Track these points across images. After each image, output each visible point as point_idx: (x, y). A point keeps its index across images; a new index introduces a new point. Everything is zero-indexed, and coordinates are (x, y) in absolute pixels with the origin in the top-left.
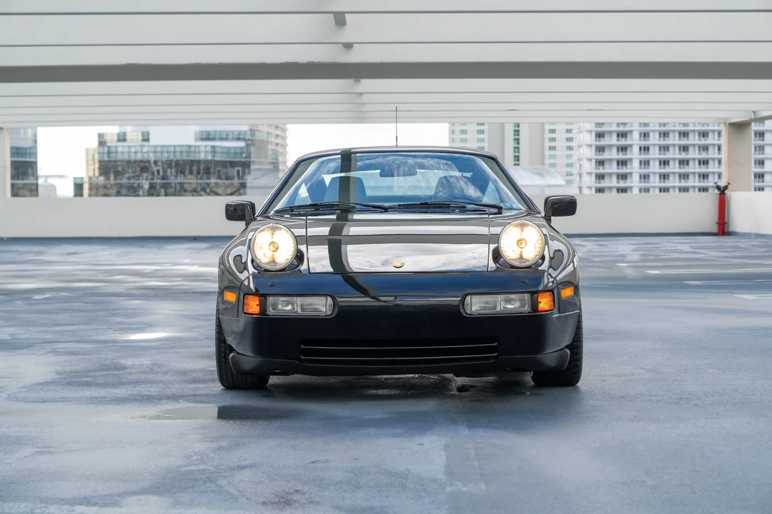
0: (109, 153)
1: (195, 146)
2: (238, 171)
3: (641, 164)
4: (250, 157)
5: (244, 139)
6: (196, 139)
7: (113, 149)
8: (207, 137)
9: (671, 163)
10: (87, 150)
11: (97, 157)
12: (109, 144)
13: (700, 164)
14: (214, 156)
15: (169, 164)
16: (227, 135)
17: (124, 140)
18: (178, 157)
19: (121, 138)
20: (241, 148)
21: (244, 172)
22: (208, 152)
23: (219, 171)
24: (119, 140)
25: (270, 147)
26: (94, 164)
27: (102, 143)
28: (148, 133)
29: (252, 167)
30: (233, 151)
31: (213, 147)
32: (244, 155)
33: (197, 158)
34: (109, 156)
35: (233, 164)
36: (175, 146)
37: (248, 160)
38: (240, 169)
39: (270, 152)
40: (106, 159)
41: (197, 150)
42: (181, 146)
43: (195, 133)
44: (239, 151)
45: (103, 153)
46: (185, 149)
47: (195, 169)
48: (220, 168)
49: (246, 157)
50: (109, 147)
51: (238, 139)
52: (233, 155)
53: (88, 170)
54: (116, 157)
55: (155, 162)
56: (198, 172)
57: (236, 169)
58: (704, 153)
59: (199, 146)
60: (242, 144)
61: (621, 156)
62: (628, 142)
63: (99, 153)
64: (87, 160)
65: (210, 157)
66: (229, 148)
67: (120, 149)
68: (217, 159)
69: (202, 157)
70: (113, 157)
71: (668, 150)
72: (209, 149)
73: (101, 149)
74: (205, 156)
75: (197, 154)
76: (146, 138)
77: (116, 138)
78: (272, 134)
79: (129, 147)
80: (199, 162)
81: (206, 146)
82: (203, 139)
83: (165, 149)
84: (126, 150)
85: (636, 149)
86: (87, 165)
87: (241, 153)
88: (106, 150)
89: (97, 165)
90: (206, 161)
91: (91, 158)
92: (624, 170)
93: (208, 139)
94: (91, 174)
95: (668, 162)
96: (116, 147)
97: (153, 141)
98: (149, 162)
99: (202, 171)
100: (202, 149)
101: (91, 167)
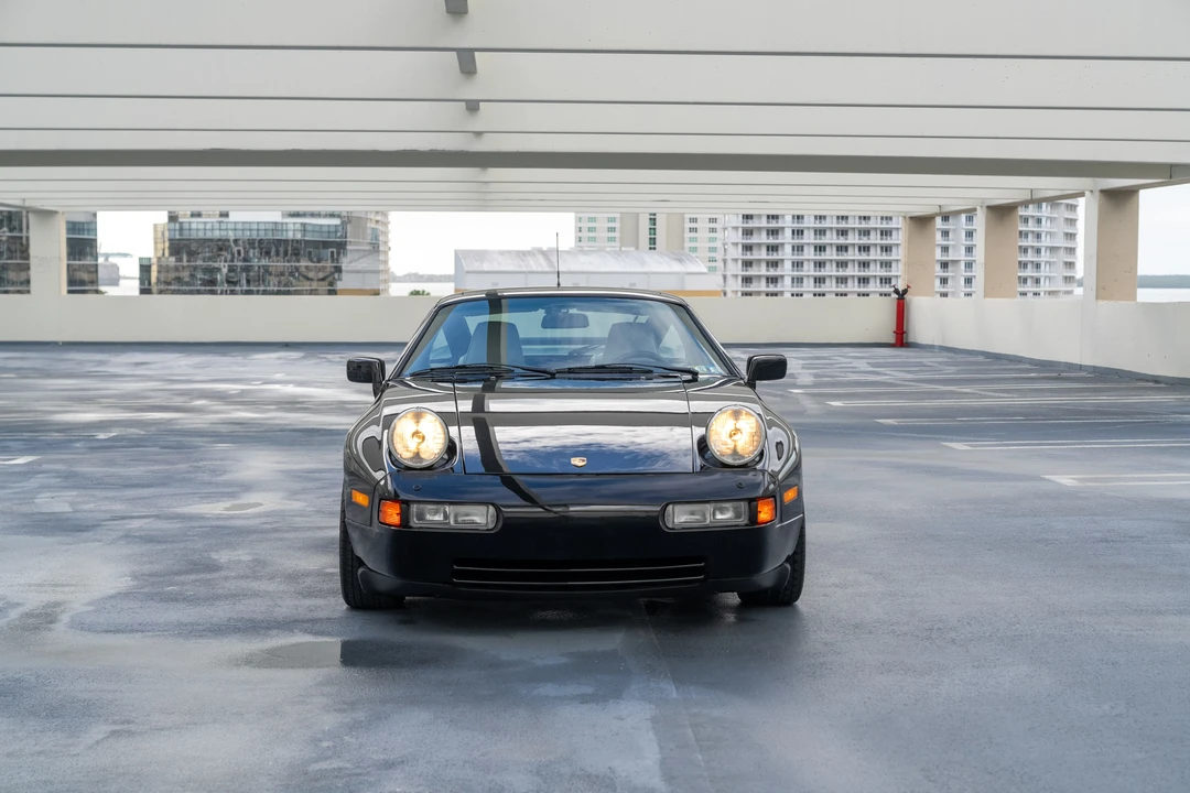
0: (181, 229)
1: (282, 224)
2: (332, 252)
3: (793, 250)
4: (346, 237)
5: (339, 216)
6: (284, 216)
7: (186, 226)
9: (828, 249)
10: (155, 226)
11: (167, 234)
12: (180, 220)
13: (860, 250)
14: (304, 236)
15: (251, 243)
16: (320, 211)
17: (199, 216)
18: (262, 235)
19: (196, 212)
20: (336, 226)
21: (338, 254)
22: (297, 230)
23: (310, 252)
24: (193, 216)
25: (371, 225)
26: (164, 242)
27: (173, 218)
29: (348, 247)
30: (326, 229)
31: (304, 225)
32: (339, 234)
33: (284, 238)
34: (180, 235)
35: (326, 245)
36: (258, 223)
37: (343, 240)
38: (335, 250)
39: (369, 231)
40: (178, 237)
41: (284, 228)
42: (265, 223)
44: (333, 229)
45: (175, 230)
46: (271, 227)
47: (282, 250)
48: (311, 249)
49: (341, 237)
50: (181, 223)
51: (332, 216)
52: (326, 234)
53: (156, 249)
54: (190, 235)
55: (236, 241)
56: (286, 254)
57: (330, 250)
58: (865, 238)
59: (287, 224)
60: (336, 221)
61: (772, 241)
62: (780, 225)
63: (169, 230)
64: (155, 239)
65: (299, 236)
66: (321, 226)
67: (194, 226)
68: (307, 238)
69: (290, 236)
70: (186, 235)
71: (825, 234)
72: (298, 227)
73: (172, 225)
74: (294, 235)
75: (285, 233)
76: (225, 213)
77: (189, 213)
79: (205, 223)
80: (287, 241)
81: (294, 224)
82: (292, 216)
83: (247, 226)
84: (201, 226)
85: (788, 233)
86: (156, 243)
87: (336, 232)
88: (177, 226)
89: (167, 244)
90: (295, 242)
91: (160, 235)
92: (774, 256)
93: (296, 215)
94: (160, 254)
95: (825, 247)
96: (190, 223)
97: (233, 218)
98: (228, 240)
99: (290, 252)
100: (291, 227)
101: (160, 246)
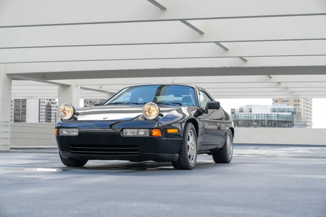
0: (235, 117)
1: (270, 114)
4: (293, 119)
5: (291, 112)
6: (271, 112)
7: (237, 115)
12: (235, 113)
15: (259, 121)
16: (284, 110)
17: (242, 112)
18: (263, 118)
19: (241, 111)
20: (290, 115)
22: (276, 117)
23: (280, 125)
24: (240, 112)
25: (304, 115)
27: (233, 113)
28: (251, 109)
30: (286, 116)
31: (278, 115)
32: (291, 118)
33: (271, 119)
34: (235, 118)
35: (286, 122)
36: (262, 114)
37: (293, 120)
38: (289, 124)
41: (271, 116)
43: (271, 109)
44: (289, 116)
45: (233, 117)
46: (266, 116)
47: (270, 124)
48: (281, 124)
49: (292, 119)
51: (289, 112)
52: (286, 118)
54: (238, 118)
57: (288, 124)
59: (272, 114)
60: (290, 114)
65: (276, 119)
66: (284, 115)
67: (240, 115)
68: (279, 120)
69: (273, 119)
72: (276, 115)
73: (232, 115)
75: (271, 118)
76: (251, 111)
77: (239, 111)
78: (305, 110)
79: (244, 114)
80: (272, 121)
82: (274, 111)
83: (258, 115)
87: (290, 118)
88: (234, 115)
90: (275, 121)
93: (276, 111)
96: (238, 114)
97: (253, 112)
99: (273, 125)
100: (273, 116)
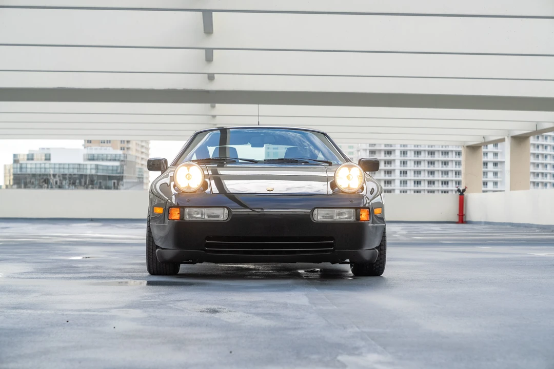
0: (21, 168)
1: (84, 165)
2: (114, 183)
3: (401, 183)
4: (123, 173)
5: (119, 160)
6: (85, 160)
7: (24, 166)
8: (92, 158)
9: (422, 183)
10: (5, 166)
11: (12, 171)
12: (21, 162)
13: (442, 184)
14: (97, 172)
15: (64, 176)
16: (107, 157)
17: (32, 159)
18: (71, 171)
19: (30, 157)
20: (117, 167)
21: (118, 184)
22: (93, 169)
23: (100, 183)
24: (28, 159)
25: (137, 166)
26: (10, 176)
27: (16, 161)
28: (50, 155)
29: (124, 180)
30: (111, 168)
31: (97, 166)
32: (119, 172)
33: (84, 173)
34: (21, 171)
35: (110, 178)
36: (69, 164)
37: (121, 175)
38: (116, 181)
39: (137, 170)
40: (19, 172)
41: (85, 167)
42: (73, 164)
43: (84, 155)
44: (115, 168)
45: (17, 168)
46: (77, 166)
47: (83, 181)
48: (101, 181)
50: (21, 164)
51: (115, 160)
52: (111, 172)
53: (5, 180)
54: (26, 171)
55: (54, 176)
56: (85, 183)
57: (113, 181)
58: (446, 176)
59: (86, 165)
60: (117, 164)
61: (387, 177)
62: (392, 168)
63: (14, 168)
64: (5, 173)
65: (93, 172)
66: (108, 166)
67: (29, 166)
68: (99, 174)
69: (88, 172)
70: (24, 171)
71: (420, 174)
72: (93, 167)
73: (15, 165)
74: (91, 171)
75: (85, 170)
76: (48, 158)
77: (26, 157)
78: (138, 157)
79: (36, 164)
80: (86, 176)
81: (91, 165)
82: (90, 160)
83: (62, 166)
84: (34, 166)
85: (398, 173)
86: (5, 176)
87: (117, 170)
88: (19, 166)
89: (12, 177)
90: (91, 176)
91: (7, 171)
92: (389, 187)
93: (93, 160)
94: (8, 183)
95: (420, 182)
96: (26, 164)
97: (53, 161)
98: (50, 175)
99: (87, 183)
100: (89, 167)
101: (8, 178)
